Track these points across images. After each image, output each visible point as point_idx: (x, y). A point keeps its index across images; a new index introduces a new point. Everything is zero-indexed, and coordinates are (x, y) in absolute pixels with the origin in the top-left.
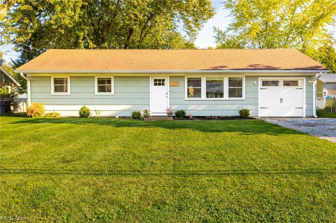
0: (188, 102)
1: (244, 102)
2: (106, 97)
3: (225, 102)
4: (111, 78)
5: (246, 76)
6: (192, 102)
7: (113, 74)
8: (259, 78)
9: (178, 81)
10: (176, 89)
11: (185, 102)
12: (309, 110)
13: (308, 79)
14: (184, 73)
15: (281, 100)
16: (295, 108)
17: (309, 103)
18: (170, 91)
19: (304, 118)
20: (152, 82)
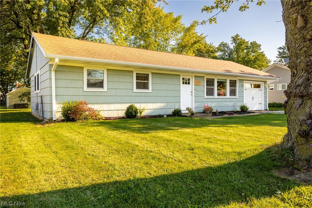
2: (144, 94)
3: (228, 100)
4: (148, 74)
5: (239, 79)
7: (151, 70)
8: (244, 82)
10: (199, 88)
12: (265, 105)
14: (204, 74)
15: (253, 98)
16: (258, 104)
18: (195, 90)
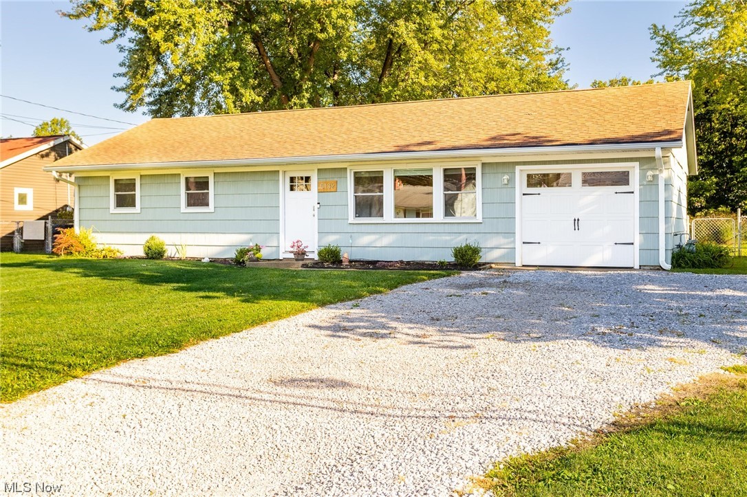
0: (355, 229)
1: (481, 228)
2: (200, 217)
3: (435, 229)
4: (208, 177)
5: (483, 164)
6: (363, 228)
7: (212, 169)
8: (518, 168)
9: (336, 179)
10: (330, 197)
11: (351, 229)
12: (649, 249)
13: (645, 167)
14: (346, 162)
15: (576, 221)
16: (613, 244)
17: (649, 231)
18: (319, 203)
19: (635, 270)
20: (284, 184)
